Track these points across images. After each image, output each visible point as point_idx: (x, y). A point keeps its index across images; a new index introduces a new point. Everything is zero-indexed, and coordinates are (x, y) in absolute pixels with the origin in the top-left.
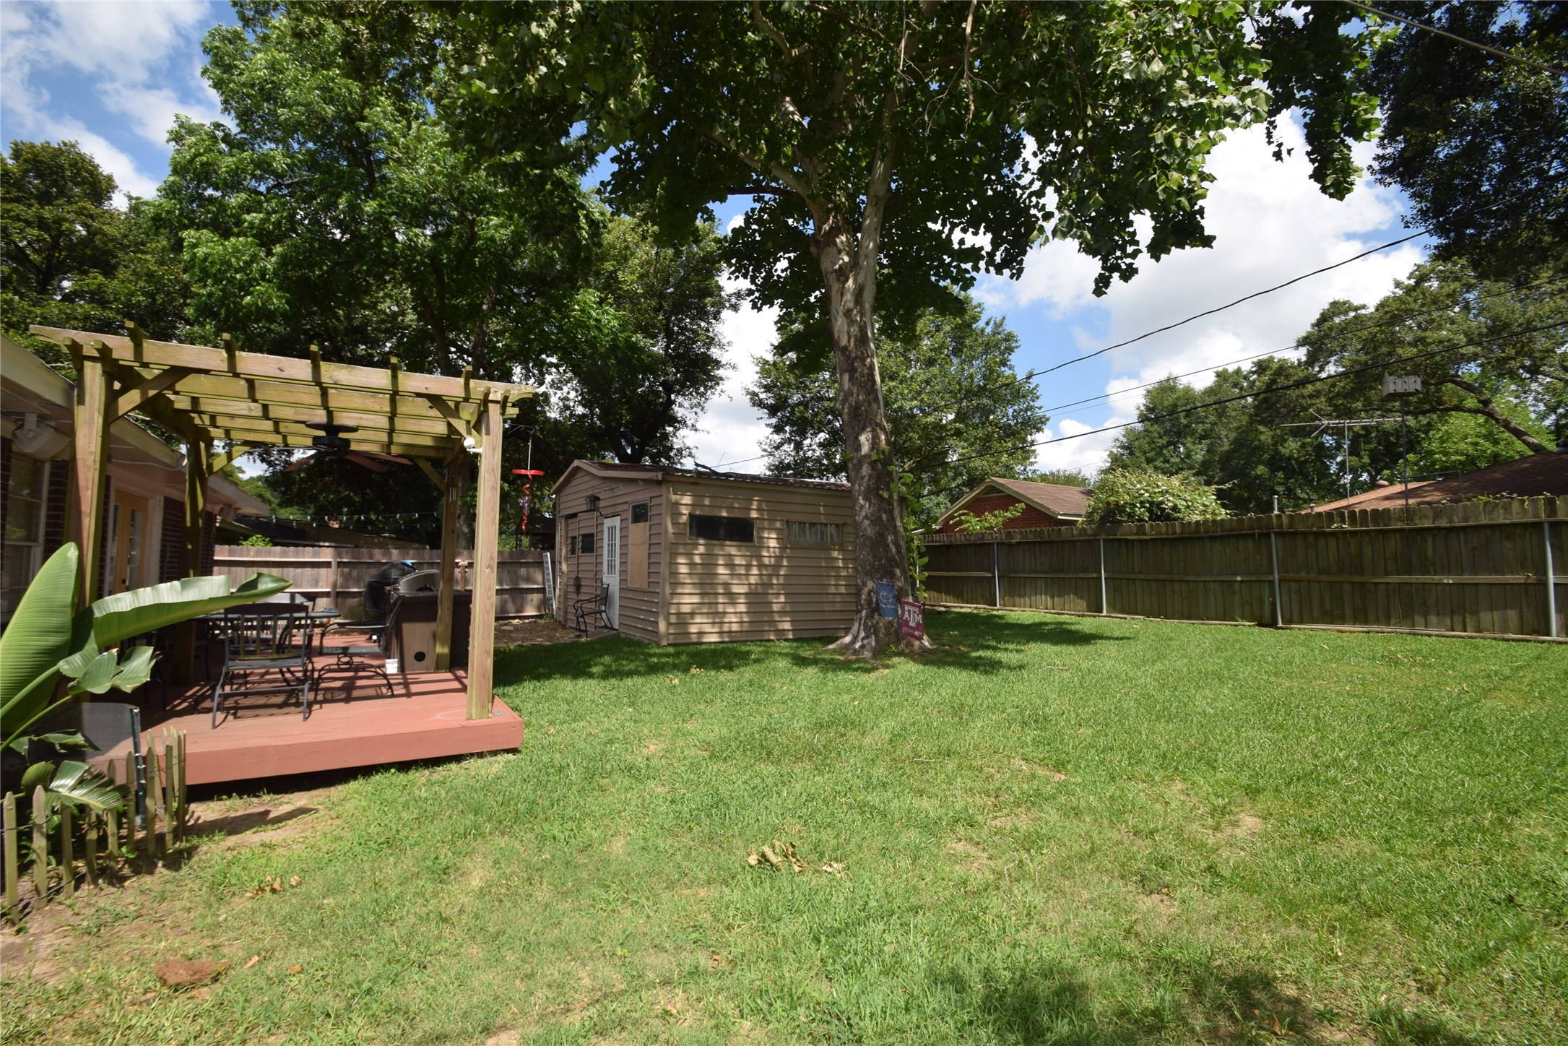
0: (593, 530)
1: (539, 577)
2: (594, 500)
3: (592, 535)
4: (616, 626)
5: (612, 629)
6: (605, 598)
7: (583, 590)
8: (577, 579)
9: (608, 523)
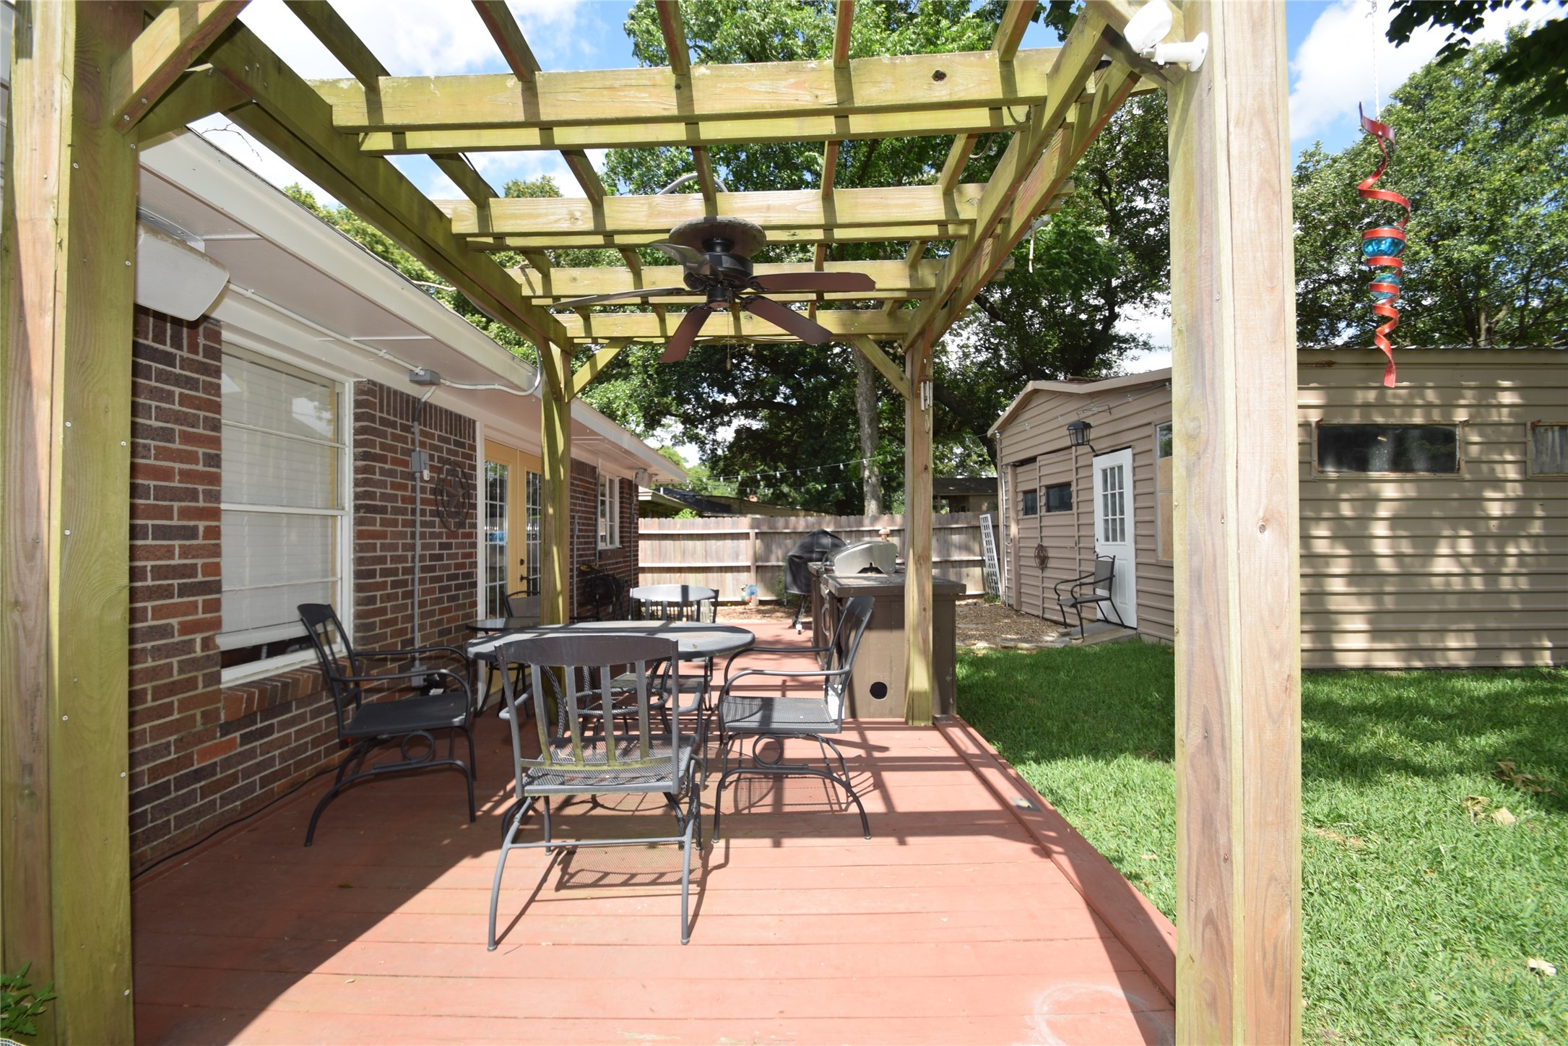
0: (1072, 477)
1: (977, 548)
2: (1081, 428)
3: (1068, 484)
4: (1131, 620)
5: (1123, 625)
6: (1108, 576)
7: (1051, 564)
8: (1041, 548)
9: (1101, 463)
